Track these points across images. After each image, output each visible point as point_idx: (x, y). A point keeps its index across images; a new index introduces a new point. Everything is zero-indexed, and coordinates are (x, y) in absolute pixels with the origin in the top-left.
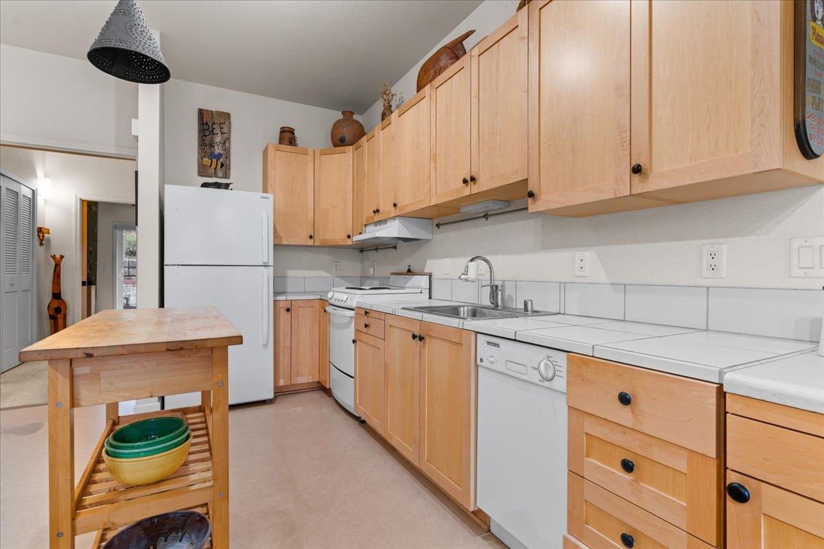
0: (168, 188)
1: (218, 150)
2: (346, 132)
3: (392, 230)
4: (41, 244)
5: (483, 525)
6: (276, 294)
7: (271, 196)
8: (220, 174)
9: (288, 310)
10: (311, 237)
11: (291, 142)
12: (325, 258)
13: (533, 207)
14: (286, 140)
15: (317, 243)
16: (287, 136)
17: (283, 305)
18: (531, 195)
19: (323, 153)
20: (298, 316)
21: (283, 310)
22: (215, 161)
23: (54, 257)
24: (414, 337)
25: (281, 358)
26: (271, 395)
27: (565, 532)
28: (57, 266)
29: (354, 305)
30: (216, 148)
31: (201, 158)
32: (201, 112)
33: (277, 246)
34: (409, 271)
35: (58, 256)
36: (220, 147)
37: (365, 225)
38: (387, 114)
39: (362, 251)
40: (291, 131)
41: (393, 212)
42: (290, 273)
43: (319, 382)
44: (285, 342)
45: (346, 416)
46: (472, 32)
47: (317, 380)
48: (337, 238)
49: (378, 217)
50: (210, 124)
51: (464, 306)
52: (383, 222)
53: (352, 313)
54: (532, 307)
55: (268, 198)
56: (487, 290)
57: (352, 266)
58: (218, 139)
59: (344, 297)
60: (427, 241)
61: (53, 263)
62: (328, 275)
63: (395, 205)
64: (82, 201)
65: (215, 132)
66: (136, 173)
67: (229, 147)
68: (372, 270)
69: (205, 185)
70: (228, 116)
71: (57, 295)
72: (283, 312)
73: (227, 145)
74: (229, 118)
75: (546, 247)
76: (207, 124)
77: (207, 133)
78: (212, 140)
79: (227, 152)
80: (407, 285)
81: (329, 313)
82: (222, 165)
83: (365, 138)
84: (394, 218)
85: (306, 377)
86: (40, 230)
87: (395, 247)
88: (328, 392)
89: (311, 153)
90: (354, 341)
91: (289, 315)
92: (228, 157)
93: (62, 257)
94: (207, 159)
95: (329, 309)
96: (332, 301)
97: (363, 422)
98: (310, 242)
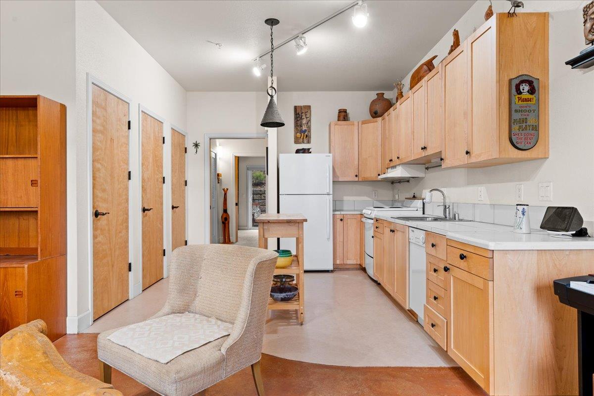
0: (281, 155)
1: (304, 128)
2: (378, 108)
3: (398, 172)
4: (218, 183)
5: (415, 319)
6: (334, 211)
7: (331, 155)
8: (305, 141)
9: (341, 220)
10: (356, 176)
11: (344, 118)
12: (368, 188)
13: (443, 166)
14: (342, 118)
15: (360, 180)
16: (343, 115)
17: (339, 217)
18: (442, 159)
19: (364, 122)
20: (347, 224)
21: (339, 219)
22: (303, 134)
23: (224, 190)
24: (391, 231)
25: (338, 248)
26: (331, 268)
27: (425, 303)
28: (225, 194)
29: (373, 216)
30: (303, 127)
31: (296, 133)
32: (296, 108)
33: (335, 182)
34: (414, 197)
35: (226, 189)
36: (305, 126)
37: (387, 168)
38: (399, 98)
39: (393, 183)
40: (345, 111)
41: (398, 162)
42: (346, 198)
43: (360, 265)
44: (339, 239)
45: (370, 281)
46: (436, 56)
47: (359, 263)
48: (372, 176)
49: (391, 164)
50: (300, 114)
51: (429, 217)
52: (394, 167)
53: (372, 221)
54: (458, 217)
55: (329, 156)
56: (442, 208)
57: (386, 193)
58: (304, 121)
59: (369, 212)
60: (422, 178)
61: (223, 193)
62: (370, 199)
63: (398, 158)
64: (236, 157)
65: (303, 118)
66: (267, 148)
67: (310, 125)
68: (397, 196)
69: (298, 151)
70: (309, 107)
71: (225, 211)
72: (339, 221)
73: (309, 124)
74: (310, 109)
75: (469, 184)
76: (298, 114)
77: (299, 119)
78: (301, 123)
79: (309, 128)
80: (412, 206)
81: (364, 223)
82: (307, 136)
83: (392, 109)
84: (399, 165)
85: (352, 261)
86: (218, 175)
87: (408, 181)
88: (364, 270)
89: (356, 123)
90: (373, 237)
91: (342, 223)
92: (310, 131)
93: (227, 189)
94: (299, 134)
95: (364, 220)
96: (365, 215)
97: (379, 284)
98: (356, 179)
